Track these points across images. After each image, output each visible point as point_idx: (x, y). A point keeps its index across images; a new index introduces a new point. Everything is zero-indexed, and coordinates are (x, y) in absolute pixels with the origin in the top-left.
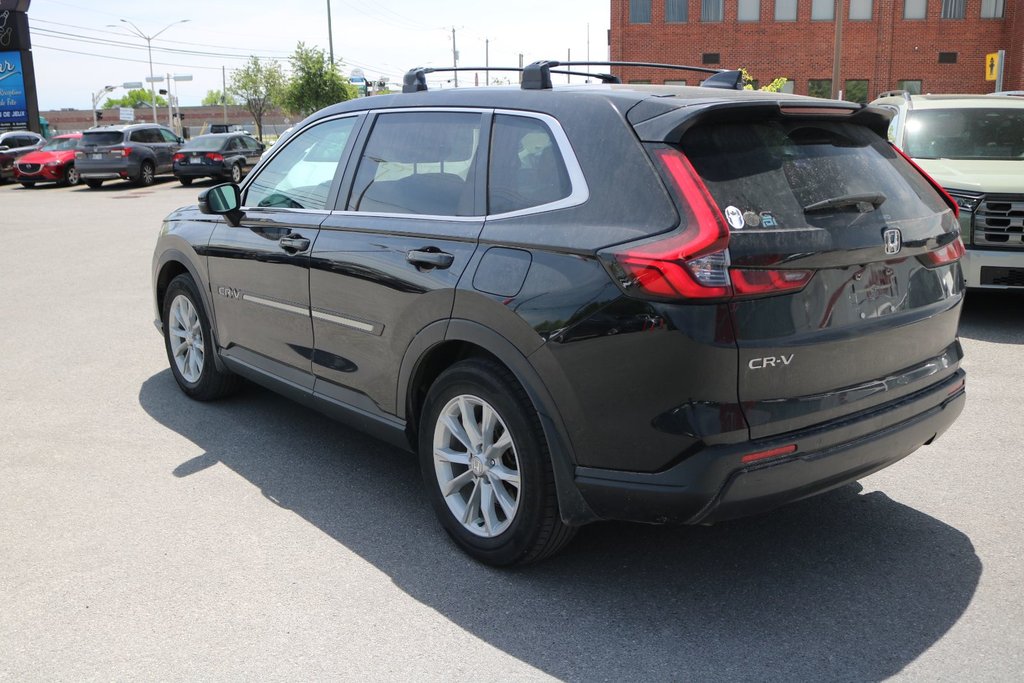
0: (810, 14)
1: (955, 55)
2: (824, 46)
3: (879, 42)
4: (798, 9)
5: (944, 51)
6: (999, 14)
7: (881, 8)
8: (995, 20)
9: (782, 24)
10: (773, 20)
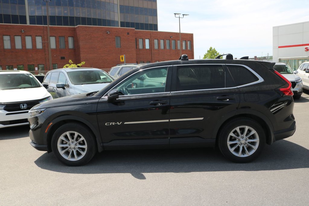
0: (26, 47)
1: (64, 57)
2: (31, 56)
3: (45, 54)
4: (22, 45)
5: (62, 56)
6: (73, 47)
7: (45, 46)
8: (72, 49)
9: (18, 49)
10: (15, 49)
